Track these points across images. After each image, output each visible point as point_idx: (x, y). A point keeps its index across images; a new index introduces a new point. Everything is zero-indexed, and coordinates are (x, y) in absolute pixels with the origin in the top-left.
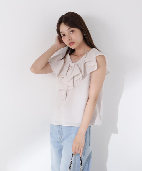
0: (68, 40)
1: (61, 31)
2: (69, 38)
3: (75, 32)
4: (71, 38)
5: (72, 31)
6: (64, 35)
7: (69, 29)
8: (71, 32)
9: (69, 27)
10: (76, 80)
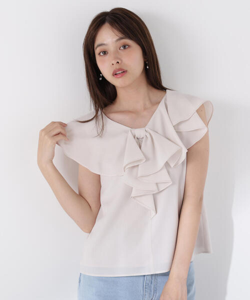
1: (99, 41)
2: (115, 59)
3: (131, 48)
4: (121, 61)
5: (125, 46)
6: (105, 53)
8: (122, 48)
9: (121, 35)
10: (172, 166)
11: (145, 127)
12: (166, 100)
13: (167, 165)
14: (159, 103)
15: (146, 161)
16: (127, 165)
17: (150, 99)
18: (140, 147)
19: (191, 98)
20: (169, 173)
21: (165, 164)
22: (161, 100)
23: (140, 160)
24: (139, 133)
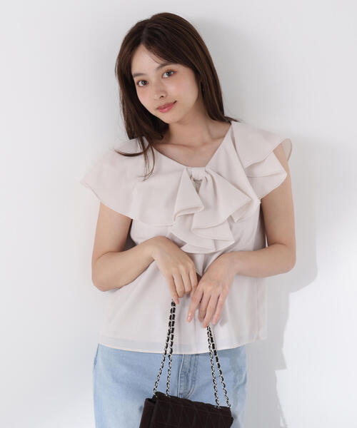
0: (157, 97)
1: (135, 70)
2: (158, 92)
3: (177, 76)
4: (165, 92)
5: (169, 73)
6: (145, 82)
7: (163, 65)
8: (166, 76)
9: (162, 62)
10: (235, 221)
11: (205, 166)
12: (232, 133)
13: (231, 219)
14: (224, 136)
15: (204, 210)
16: (179, 212)
17: (209, 133)
18: (198, 191)
19: (267, 135)
20: (231, 228)
21: (228, 219)
22: (226, 134)
23: (196, 208)
24: (198, 173)
